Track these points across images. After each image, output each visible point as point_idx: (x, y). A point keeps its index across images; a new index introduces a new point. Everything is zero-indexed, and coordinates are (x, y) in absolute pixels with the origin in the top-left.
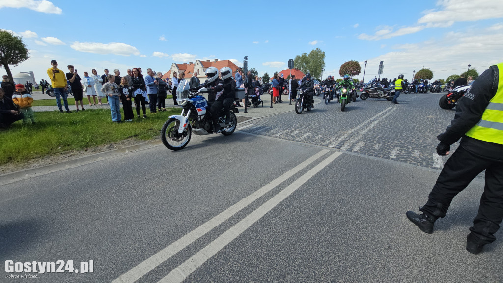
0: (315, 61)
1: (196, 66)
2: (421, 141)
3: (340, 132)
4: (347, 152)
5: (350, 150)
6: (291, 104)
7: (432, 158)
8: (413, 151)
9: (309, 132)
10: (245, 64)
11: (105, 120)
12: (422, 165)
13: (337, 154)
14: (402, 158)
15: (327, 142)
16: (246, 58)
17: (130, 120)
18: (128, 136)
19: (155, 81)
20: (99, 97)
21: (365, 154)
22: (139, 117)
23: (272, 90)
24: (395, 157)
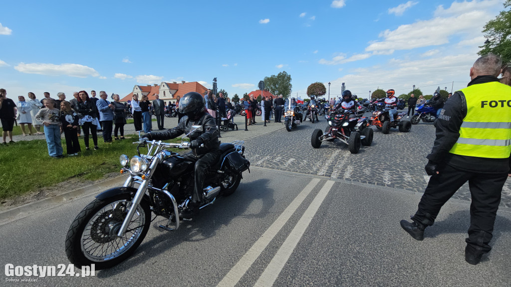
0: (282, 83)
1: (162, 88)
2: (405, 161)
3: (324, 156)
4: (339, 180)
5: (341, 177)
6: (265, 125)
7: (424, 181)
8: (405, 174)
9: (292, 157)
10: (215, 85)
11: (39, 155)
12: (418, 190)
13: (329, 184)
14: (397, 183)
15: (315, 169)
16: (215, 80)
17: (76, 154)
18: (69, 176)
19: (110, 105)
20: (36, 125)
21: (358, 181)
22: (88, 149)
23: (244, 112)
24: (390, 183)
